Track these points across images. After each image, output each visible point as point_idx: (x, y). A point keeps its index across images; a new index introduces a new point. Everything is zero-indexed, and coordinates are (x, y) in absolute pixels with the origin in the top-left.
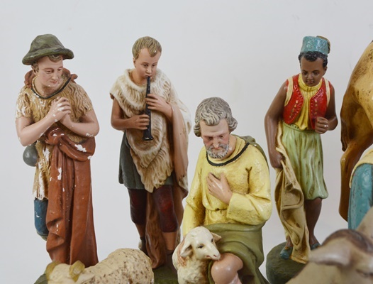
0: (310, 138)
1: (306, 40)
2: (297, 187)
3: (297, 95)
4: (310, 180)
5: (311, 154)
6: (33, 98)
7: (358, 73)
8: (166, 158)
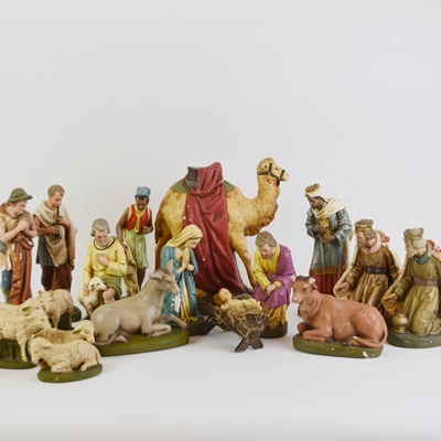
0: (140, 237)
1: (139, 189)
2: (133, 262)
3: (134, 215)
4: (139, 258)
7: (164, 204)
8: (65, 249)
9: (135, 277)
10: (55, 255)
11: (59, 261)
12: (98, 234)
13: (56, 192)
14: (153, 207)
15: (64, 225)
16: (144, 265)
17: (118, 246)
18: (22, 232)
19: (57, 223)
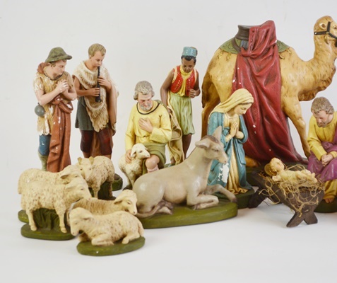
0: (186, 100)
1: (185, 49)
2: (179, 127)
3: (179, 77)
4: (185, 123)
5: (186, 109)
6: (46, 80)
7: (211, 66)
8: (106, 113)
9: (180, 143)
10: (96, 119)
11: (99, 125)
12: (141, 97)
13: (97, 51)
14: (201, 69)
15: (105, 88)
16: (190, 131)
17: (162, 111)
18: (61, 95)
19: (98, 85)
